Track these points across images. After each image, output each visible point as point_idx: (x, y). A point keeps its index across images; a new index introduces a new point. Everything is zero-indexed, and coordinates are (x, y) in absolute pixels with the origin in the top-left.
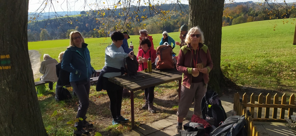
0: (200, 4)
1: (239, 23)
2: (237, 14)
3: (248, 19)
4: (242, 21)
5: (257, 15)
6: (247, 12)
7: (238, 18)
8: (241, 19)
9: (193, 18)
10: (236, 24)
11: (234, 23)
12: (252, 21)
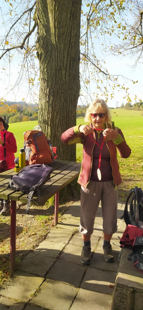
0: (59, 81)
1: (16, 122)
2: (13, 113)
3: (24, 119)
4: (18, 120)
5: (31, 115)
6: (22, 112)
7: (14, 117)
8: (17, 118)
9: (49, 98)
10: (13, 122)
11: (11, 122)
12: (28, 120)
